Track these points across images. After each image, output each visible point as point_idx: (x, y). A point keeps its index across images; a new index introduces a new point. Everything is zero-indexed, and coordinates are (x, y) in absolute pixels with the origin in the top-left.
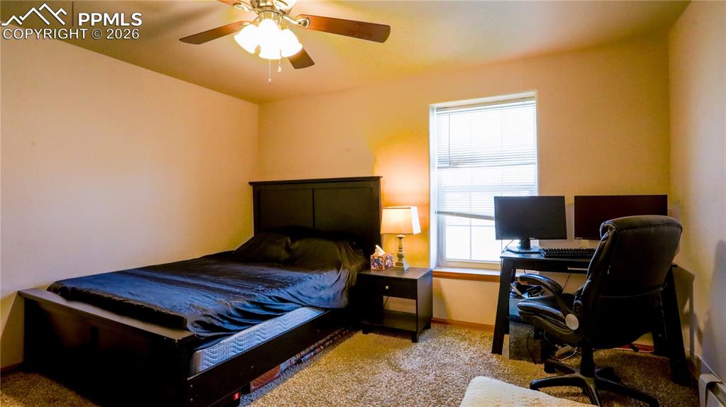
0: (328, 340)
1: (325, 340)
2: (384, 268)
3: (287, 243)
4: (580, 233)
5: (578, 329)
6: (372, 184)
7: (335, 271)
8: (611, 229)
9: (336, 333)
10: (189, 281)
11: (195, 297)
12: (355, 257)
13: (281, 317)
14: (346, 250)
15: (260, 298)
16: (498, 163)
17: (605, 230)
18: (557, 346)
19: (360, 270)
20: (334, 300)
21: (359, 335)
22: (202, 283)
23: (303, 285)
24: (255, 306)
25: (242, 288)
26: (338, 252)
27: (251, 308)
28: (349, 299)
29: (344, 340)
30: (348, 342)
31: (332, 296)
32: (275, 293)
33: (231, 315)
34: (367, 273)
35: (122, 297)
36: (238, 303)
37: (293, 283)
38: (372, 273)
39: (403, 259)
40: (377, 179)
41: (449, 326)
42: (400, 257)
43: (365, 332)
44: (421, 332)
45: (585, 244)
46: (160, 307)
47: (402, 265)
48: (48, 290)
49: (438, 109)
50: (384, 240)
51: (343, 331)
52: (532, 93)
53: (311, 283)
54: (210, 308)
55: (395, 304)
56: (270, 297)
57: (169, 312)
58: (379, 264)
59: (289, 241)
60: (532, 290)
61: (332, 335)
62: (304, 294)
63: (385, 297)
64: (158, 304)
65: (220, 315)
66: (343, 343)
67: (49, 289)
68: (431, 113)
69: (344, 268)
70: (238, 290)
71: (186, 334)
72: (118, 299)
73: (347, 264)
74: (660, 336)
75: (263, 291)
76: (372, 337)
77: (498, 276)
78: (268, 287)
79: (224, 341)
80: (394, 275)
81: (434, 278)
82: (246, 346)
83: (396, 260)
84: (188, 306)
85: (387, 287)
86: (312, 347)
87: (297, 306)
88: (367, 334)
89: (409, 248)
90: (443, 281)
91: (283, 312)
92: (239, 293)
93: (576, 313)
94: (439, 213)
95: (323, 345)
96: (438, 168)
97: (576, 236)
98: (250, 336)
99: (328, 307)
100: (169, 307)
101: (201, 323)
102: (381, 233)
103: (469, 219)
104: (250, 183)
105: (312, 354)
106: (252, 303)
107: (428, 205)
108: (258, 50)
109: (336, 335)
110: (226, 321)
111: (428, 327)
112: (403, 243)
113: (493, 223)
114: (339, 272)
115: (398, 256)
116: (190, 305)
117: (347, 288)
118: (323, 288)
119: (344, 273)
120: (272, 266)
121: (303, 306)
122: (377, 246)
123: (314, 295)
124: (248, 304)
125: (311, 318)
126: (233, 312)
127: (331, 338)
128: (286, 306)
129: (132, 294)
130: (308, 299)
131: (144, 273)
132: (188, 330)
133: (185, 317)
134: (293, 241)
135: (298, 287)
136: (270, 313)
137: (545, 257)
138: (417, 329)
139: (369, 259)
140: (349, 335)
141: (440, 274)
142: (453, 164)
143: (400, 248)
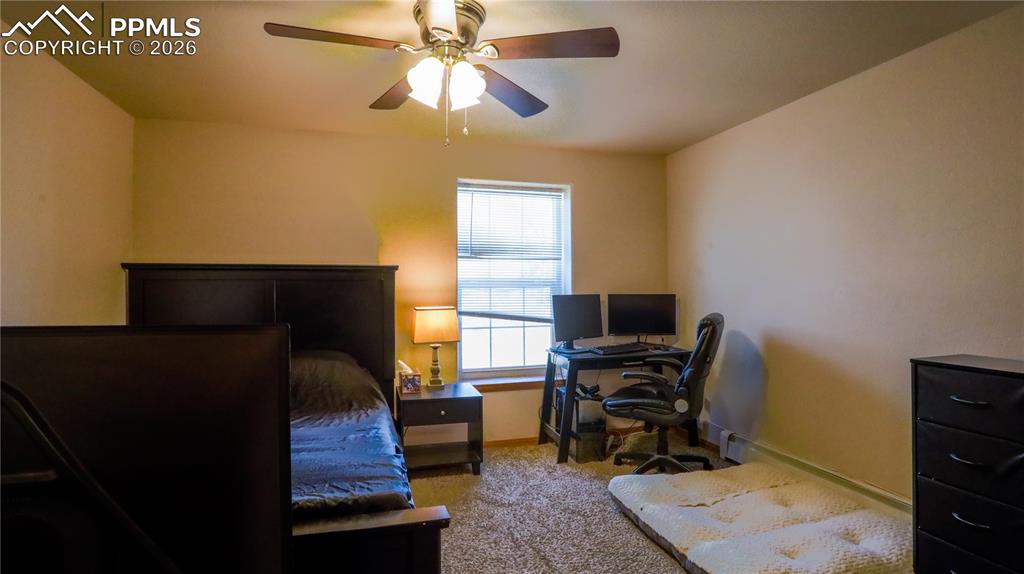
2: (419, 390)
5: (687, 411)
6: (382, 276)
16: (525, 256)
39: (439, 375)
40: (392, 269)
47: (440, 382)
49: (460, 184)
58: (413, 385)
68: (459, 190)
83: (431, 377)
85: (443, 413)
96: (463, 257)
103: (488, 319)
104: (124, 266)
112: (438, 355)
115: (433, 372)
122: (400, 361)
138: (481, 457)
142: (475, 254)
143: (435, 361)
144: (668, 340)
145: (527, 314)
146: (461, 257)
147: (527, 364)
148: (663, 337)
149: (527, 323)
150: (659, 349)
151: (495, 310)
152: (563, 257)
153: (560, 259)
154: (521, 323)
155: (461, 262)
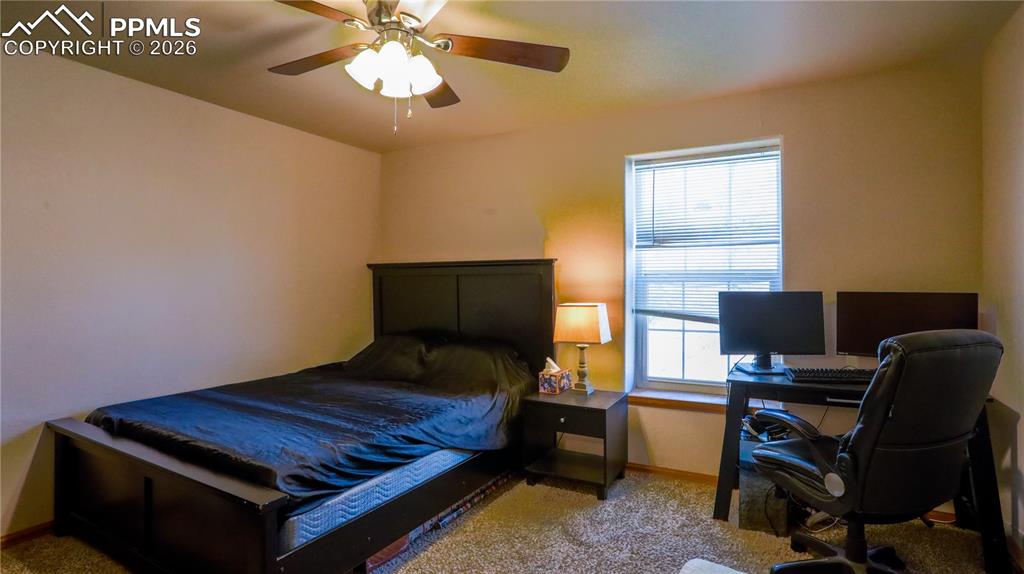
0: (477, 495)
1: (473, 494)
2: (558, 391)
3: (420, 352)
4: (844, 347)
5: (843, 497)
6: (541, 270)
7: (488, 396)
8: (896, 350)
9: (490, 483)
10: (282, 409)
11: (289, 437)
12: (518, 373)
13: (411, 465)
14: (504, 364)
15: (381, 438)
16: (724, 241)
17: (886, 351)
18: (809, 509)
19: (524, 394)
20: (486, 437)
21: (522, 487)
22: (299, 413)
23: (441, 418)
24: (373, 450)
25: (356, 422)
26: (493, 366)
27: (367, 454)
28: (508, 436)
29: (502, 494)
30: (505, 498)
31: (483, 432)
32: (403, 431)
33: (339, 464)
34: (534, 398)
35: (187, 436)
36: (348, 446)
37: (429, 413)
38: (541, 399)
39: (586, 379)
40: (549, 263)
41: (651, 475)
42: (582, 375)
43: (531, 482)
44: (611, 484)
45: (853, 362)
46: (238, 453)
47: (584, 386)
48: (86, 421)
49: (638, 162)
50: (559, 351)
51: (498, 481)
52: (777, 141)
53: (454, 414)
54: (309, 455)
55: (572, 443)
56: (395, 437)
57: (251, 462)
58: (551, 385)
59: (424, 349)
60: (773, 428)
61: (483, 487)
62: (443, 430)
63: (559, 434)
64: (236, 448)
65: (323, 466)
66: (498, 499)
67: (88, 420)
68: (627, 168)
69: (501, 391)
70: (350, 426)
71: (274, 496)
72: (181, 438)
73: (505, 385)
74: (965, 499)
75: (384, 427)
76: (541, 489)
77: (723, 405)
78: (393, 421)
79: (329, 503)
80: (572, 402)
81: (630, 406)
82: (360, 509)
83: (575, 380)
84: (278, 452)
85: (562, 420)
86: (454, 506)
87: (433, 448)
88: (533, 485)
89: (594, 362)
90: (643, 411)
91: (413, 457)
92: (350, 431)
93: (839, 471)
94: (638, 311)
95: (470, 501)
96: (637, 247)
97: (839, 350)
98: (367, 493)
99: (479, 448)
100: (252, 452)
101: (296, 478)
102: (555, 340)
103: (681, 321)
104: (369, 266)
105: (455, 515)
106: (370, 446)
107: (623, 301)
108: (379, 84)
109: (489, 487)
110: (333, 474)
111: (620, 476)
112: (585, 355)
113: (716, 327)
114: (493, 396)
115: (579, 374)
116: (283, 448)
117: (505, 421)
118: (471, 420)
119: (501, 399)
120: (399, 387)
121: (442, 448)
122: (548, 359)
123: (458, 432)
124: (363, 448)
125: (453, 464)
126: (342, 461)
127: (483, 492)
128: (417, 449)
129: (201, 431)
130: (448, 437)
131: (219, 396)
132: (277, 488)
133: (274, 469)
134: (429, 350)
135: (435, 421)
136: (395, 459)
137: (793, 381)
138: (605, 481)
139: (537, 377)
140: (507, 487)
141: (638, 400)
142: (659, 241)
143: (582, 363)
155: (631, 252)
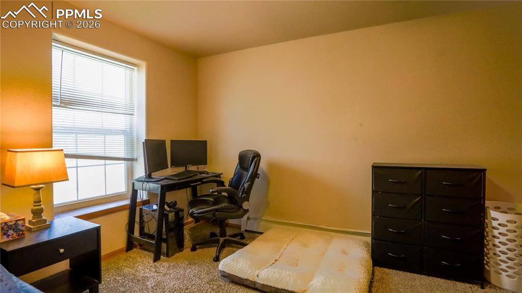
85: (62, 251)
115: (32, 213)
144: (202, 168)
145: (107, 155)
146: (54, 106)
147: (108, 193)
148: (199, 166)
149: (108, 162)
150: (203, 173)
151: (81, 151)
152: (135, 113)
153: (133, 115)
154: (102, 162)
155: (55, 110)
